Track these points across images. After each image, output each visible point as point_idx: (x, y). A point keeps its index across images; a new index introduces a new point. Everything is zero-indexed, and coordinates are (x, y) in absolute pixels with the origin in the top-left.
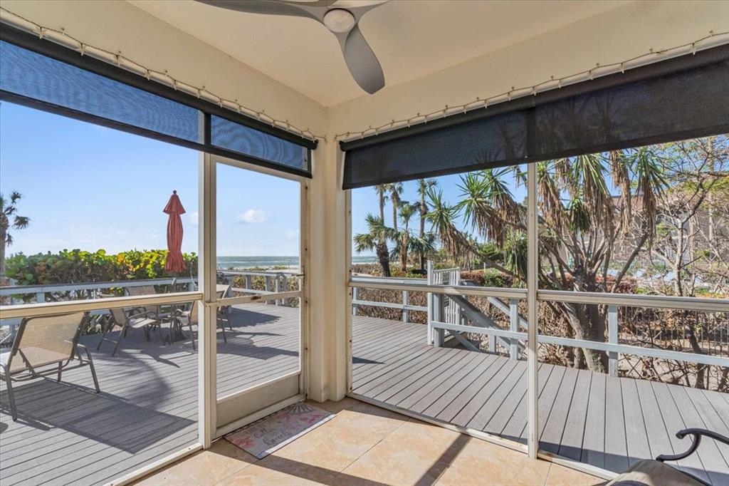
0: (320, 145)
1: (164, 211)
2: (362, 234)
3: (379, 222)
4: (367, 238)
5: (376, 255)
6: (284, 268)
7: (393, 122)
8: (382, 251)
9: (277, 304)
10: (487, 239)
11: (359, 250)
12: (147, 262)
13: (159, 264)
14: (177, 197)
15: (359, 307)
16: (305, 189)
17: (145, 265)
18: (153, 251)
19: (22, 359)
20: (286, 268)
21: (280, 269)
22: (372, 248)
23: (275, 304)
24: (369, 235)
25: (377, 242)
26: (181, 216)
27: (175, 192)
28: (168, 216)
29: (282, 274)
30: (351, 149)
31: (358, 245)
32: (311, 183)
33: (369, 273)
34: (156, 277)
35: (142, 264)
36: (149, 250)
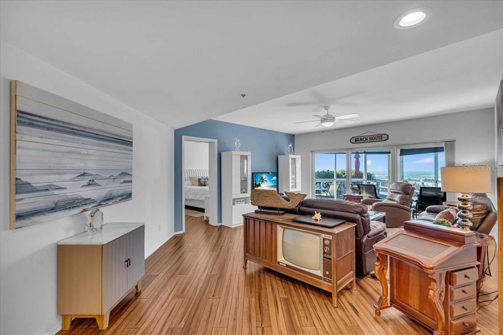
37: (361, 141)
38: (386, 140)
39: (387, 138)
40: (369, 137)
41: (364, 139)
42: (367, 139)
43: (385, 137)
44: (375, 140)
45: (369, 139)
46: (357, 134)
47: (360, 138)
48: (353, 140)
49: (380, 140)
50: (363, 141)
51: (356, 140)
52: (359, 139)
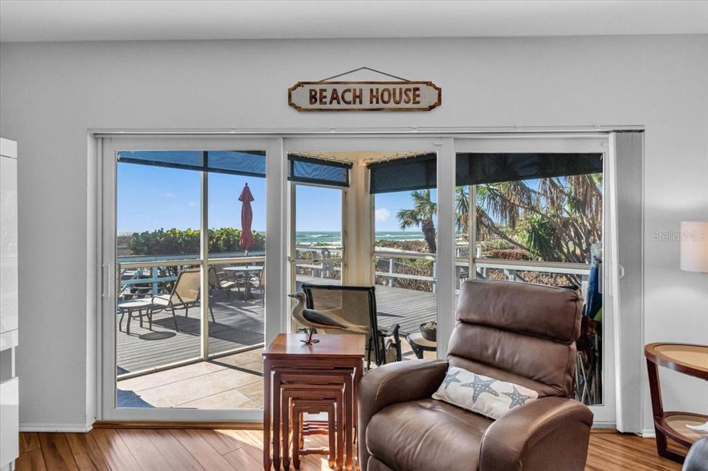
0: (354, 166)
1: (239, 199)
2: (407, 209)
3: (425, 197)
4: (412, 213)
5: (421, 231)
6: (326, 245)
7: (397, 155)
8: (427, 228)
9: (322, 276)
10: (500, 220)
11: (404, 227)
12: (218, 239)
13: (229, 240)
14: (248, 188)
15: (395, 279)
16: (345, 193)
17: (217, 241)
18: (222, 229)
19: (177, 297)
20: (329, 245)
21: (322, 245)
22: (418, 224)
23: (320, 276)
24: (413, 211)
25: (422, 218)
26: (251, 203)
27: (246, 184)
28: (242, 203)
29: (326, 249)
30: (374, 167)
31: (402, 221)
32: (349, 190)
33: (419, 251)
34: (226, 251)
35: (215, 240)
36: (219, 229)
37: (335, 105)
38: (431, 108)
39: (436, 100)
40: (366, 89)
41: (349, 96)
42: (358, 97)
43: (427, 97)
44: (392, 105)
45: (366, 97)
46: (320, 69)
47: (330, 89)
48: (302, 97)
49: (411, 105)
50: (343, 106)
51: (313, 98)
52: (329, 94)
